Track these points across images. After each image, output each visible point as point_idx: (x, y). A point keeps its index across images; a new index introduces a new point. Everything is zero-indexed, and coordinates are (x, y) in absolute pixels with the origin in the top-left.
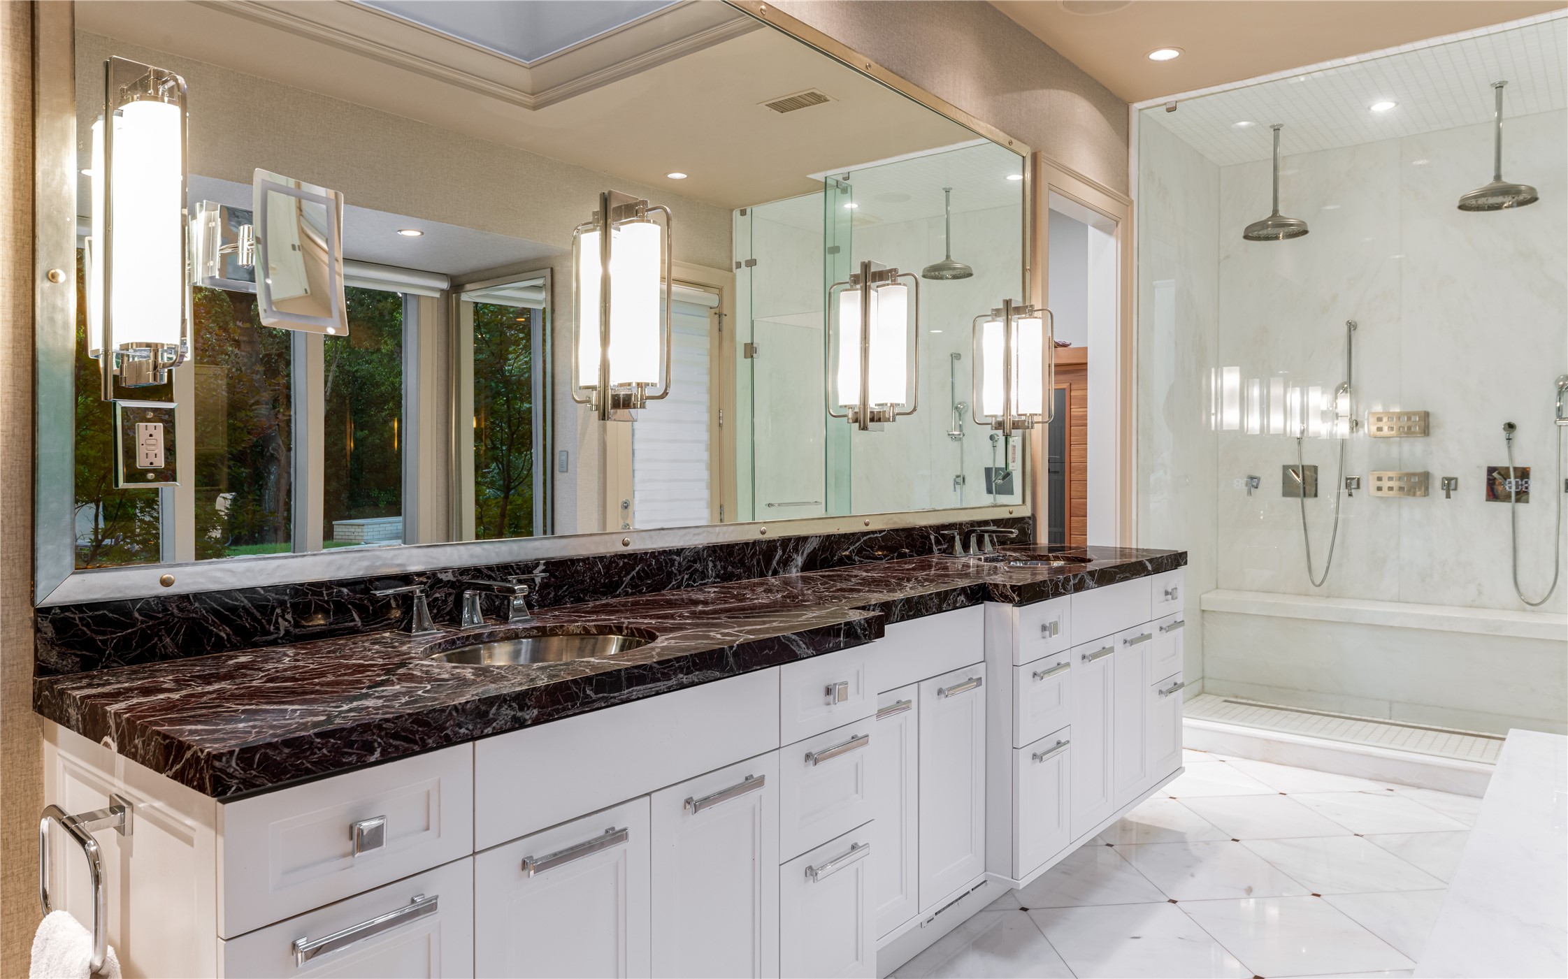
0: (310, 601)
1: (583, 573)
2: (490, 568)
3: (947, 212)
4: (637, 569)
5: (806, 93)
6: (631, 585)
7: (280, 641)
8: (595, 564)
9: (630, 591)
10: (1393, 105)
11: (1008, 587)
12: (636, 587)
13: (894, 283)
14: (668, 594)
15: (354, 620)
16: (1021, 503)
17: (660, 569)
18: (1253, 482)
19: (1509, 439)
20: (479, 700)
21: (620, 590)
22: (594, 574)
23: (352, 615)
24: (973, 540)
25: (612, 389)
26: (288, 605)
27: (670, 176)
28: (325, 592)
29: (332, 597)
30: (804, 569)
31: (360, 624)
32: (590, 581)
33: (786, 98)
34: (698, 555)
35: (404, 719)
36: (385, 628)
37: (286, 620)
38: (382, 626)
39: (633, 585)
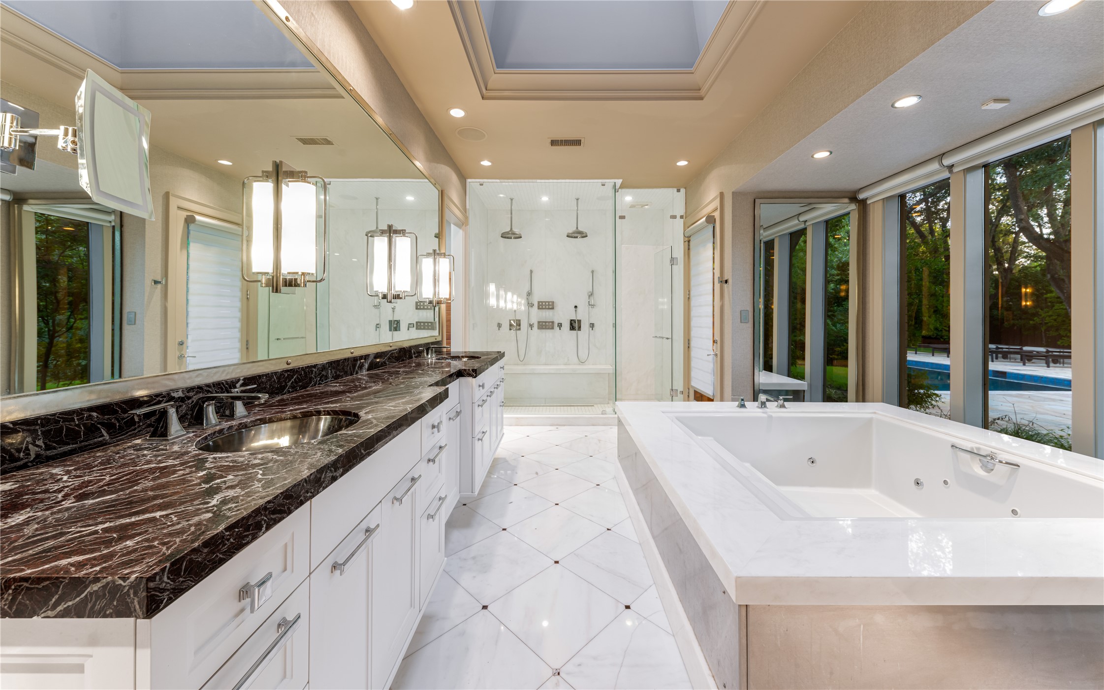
0: (62, 427)
1: (266, 383)
2: (208, 386)
3: (377, 208)
4: (295, 377)
5: (321, 138)
6: (291, 387)
7: (30, 464)
8: (272, 376)
9: (291, 390)
10: (548, 199)
11: (471, 370)
12: (294, 388)
13: (404, 235)
14: (310, 390)
15: (103, 436)
16: (438, 335)
17: (306, 376)
18: (499, 326)
19: (576, 311)
20: (317, 471)
21: (285, 390)
22: (272, 383)
23: (101, 432)
24: (430, 351)
25: (283, 275)
26: (39, 433)
27: (219, 162)
28: (76, 418)
29: (83, 421)
30: (368, 370)
31: (107, 438)
32: (270, 387)
33: (309, 138)
34: (324, 367)
35: (279, 497)
36: (129, 437)
37: (37, 446)
38: (127, 436)
39: (293, 387)
